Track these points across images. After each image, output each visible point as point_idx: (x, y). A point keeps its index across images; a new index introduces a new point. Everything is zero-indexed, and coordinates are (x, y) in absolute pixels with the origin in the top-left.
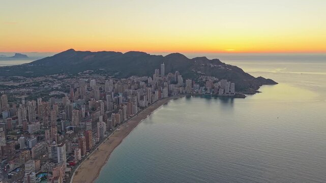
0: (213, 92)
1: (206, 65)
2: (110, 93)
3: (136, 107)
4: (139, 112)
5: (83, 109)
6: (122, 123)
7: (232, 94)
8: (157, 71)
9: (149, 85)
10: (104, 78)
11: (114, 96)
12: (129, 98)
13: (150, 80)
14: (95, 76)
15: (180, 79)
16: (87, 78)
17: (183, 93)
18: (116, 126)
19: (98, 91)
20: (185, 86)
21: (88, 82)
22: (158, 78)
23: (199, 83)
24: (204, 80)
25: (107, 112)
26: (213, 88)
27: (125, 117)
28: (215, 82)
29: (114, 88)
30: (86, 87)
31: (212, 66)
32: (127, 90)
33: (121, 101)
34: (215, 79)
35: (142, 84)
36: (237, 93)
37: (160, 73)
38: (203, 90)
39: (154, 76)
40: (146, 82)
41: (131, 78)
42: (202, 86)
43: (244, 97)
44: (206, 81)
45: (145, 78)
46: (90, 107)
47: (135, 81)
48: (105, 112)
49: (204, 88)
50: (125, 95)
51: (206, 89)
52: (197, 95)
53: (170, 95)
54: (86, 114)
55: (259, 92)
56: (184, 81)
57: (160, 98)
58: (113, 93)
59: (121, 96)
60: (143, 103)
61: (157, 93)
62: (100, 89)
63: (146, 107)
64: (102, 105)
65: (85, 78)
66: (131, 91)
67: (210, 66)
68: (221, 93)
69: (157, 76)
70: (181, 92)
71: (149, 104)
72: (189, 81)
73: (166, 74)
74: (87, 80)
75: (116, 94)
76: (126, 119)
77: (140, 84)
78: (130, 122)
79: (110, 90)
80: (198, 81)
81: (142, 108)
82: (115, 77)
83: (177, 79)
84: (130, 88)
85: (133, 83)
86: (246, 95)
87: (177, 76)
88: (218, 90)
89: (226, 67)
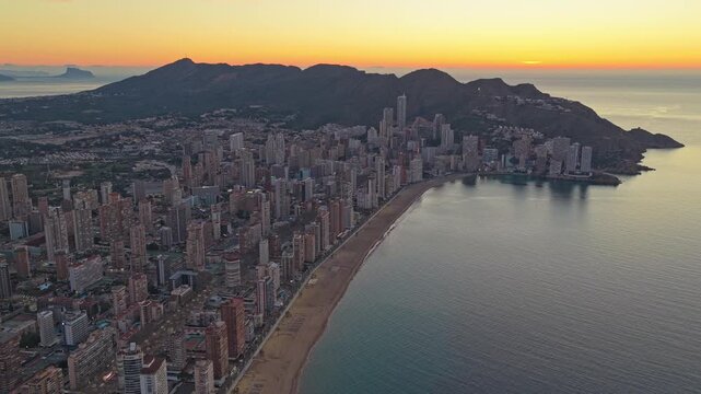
0: (534, 169)
1: (505, 100)
2: (280, 174)
3: (352, 212)
4: (358, 224)
5: (216, 216)
6: (319, 258)
7: (583, 174)
8: (387, 112)
9: (371, 147)
10: (260, 127)
11: (292, 177)
12: (330, 183)
13: (372, 135)
14: (241, 122)
15: (448, 133)
16: (221, 127)
17: (457, 171)
18: (305, 268)
19: (251, 163)
20: (460, 152)
21: (226, 138)
22: (391, 130)
23: (494, 145)
24: (508, 136)
25: (277, 224)
26: (534, 157)
27: (326, 239)
28: (536, 142)
29: (288, 153)
30: (220, 150)
31: (520, 101)
32: (319, 161)
33: (310, 194)
34: (535, 135)
35: (355, 144)
36: (597, 172)
37: (395, 118)
38: (509, 164)
39: (382, 125)
40: (363, 138)
41: (326, 128)
42: (506, 152)
43: (616, 183)
44: (514, 139)
45: (359, 129)
46: (233, 208)
47: (337, 138)
48: (272, 223)
49: (509, 157)
50: (317, 173)
51: (515, 161)
52: (493, 175)
53: (425, 176)
54: (224, 229)
55: (646, 169)
56: (458, 139)
57: (405, 183)
58: (286, 169)
59: (308, 179)
60: (368, 199)
61: (397, 170)
62: (256, 156)
63: (373, 209)
64: (266, 206)
65: (217, 128)
66: (331, 163)
67: (516, 101)
68: (555, 170)
69: (388, 125)
70: (453, 167)
71: (380, 199)
72: (470, 141)
73: (410, 119)
74: (222, 132)
75: (295, 171)
76: (328, 247)
77: (350, 145)
78: (340, 255)
79: (280, 157)
80: (494, 140)
81: (367, 212)
82: (288, 125)
83: (438, 132)
84: (326, 156)
85: (332, 143)
86: (620, 178)
87: (438, 126)
88: (548, 164)
89: (554, 104)
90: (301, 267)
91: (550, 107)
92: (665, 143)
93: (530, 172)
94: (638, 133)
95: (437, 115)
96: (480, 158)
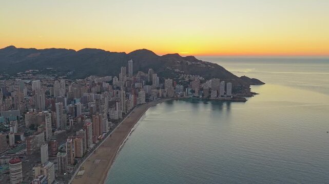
0: (203, 95)
1: (182, 63)
2: (61, 100)
3: (107, 121)
4: (111, 129)
5: (14, 129)
6: (86, 154)
7: (228, 97)
8: (123, 69)
9: (115, 87)
10: (52, 78)
11: (69, 103)
12: (92, 105)
13: (116, 81)
14: (41, 76)
15: (156, 78)
16: (29, 79)
17: (163, 97)
19: (43, 96)
20: (163, 88)
21: (30, 84)
22: (126, 78)
23: (181, 84)
24: (187, 79)
25: (57, 132)
26: (202, 89)
27: (90, 140)
28: (202, 82)
29: (67, 91)
30: (25, 91)
31: (189, 63)
32: (86, 94)
33: (79, 112)
34: (201, 78)
35: (106, 85)
36: (235, 96)
37: (127, 73)
38: (190, 93)
39: (121, 75)
40: (111, 83)
41: (90, 78)
42: (187, 87)
43: (245, 101)
44: (190, 81)
45: (109, 78)
46: (27, 123)
47: (96, 82)
48: (53, 131)
49: (190, 90)
50: (85, 101)
51: (193, 92)
53: (147, 100)
56: (162, 81)
57: (136, 105)
58: (66, 99)
59: (78, 103)
60: (116, 114)
61: (132, 97)
62: (47, 93)
63: (120, 120)
64: (48, 120)
65: (26, 79)
66: (93, 95)
67: (187, 64)
68: (214, 95)
69: (123, 76)
70: (160, 96)
71: (123, 114)
72: (169, 81)
73: (135, 73)
74: (28, 81)
75: (71, 100)
76: (92, 146)
77: (103, 86)
78: (100, 151)
79: (62, 94)
80: (180, 81)
81: (116, 122)
82: (68, 77)
83: (151, 78)
84: (90, 91)
85: (94, 85)
86: (247, 98)
87: (151, 75)
88: (210, 92)
89: (206, 64)
90: (72, 162)
91: (204, 66)
92: (257, 82)
93: (201, 97)
94: (244, 78)
95: (150, 70)
96: (175, 91)
